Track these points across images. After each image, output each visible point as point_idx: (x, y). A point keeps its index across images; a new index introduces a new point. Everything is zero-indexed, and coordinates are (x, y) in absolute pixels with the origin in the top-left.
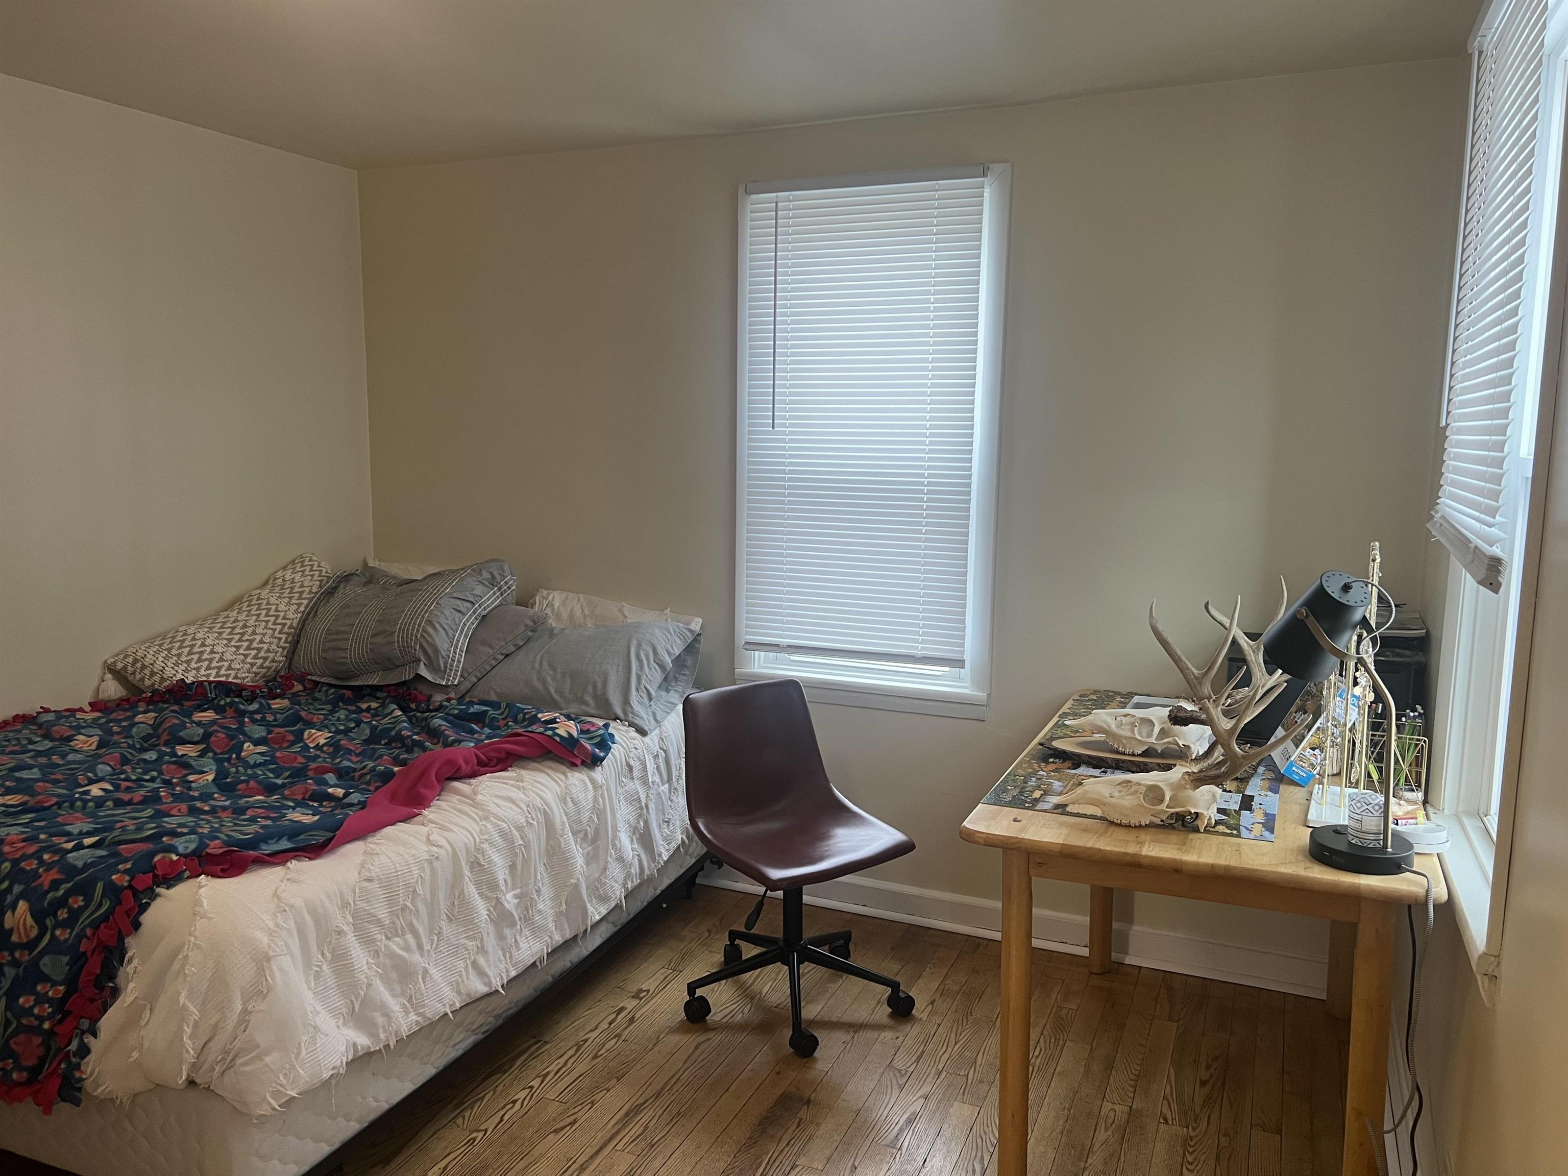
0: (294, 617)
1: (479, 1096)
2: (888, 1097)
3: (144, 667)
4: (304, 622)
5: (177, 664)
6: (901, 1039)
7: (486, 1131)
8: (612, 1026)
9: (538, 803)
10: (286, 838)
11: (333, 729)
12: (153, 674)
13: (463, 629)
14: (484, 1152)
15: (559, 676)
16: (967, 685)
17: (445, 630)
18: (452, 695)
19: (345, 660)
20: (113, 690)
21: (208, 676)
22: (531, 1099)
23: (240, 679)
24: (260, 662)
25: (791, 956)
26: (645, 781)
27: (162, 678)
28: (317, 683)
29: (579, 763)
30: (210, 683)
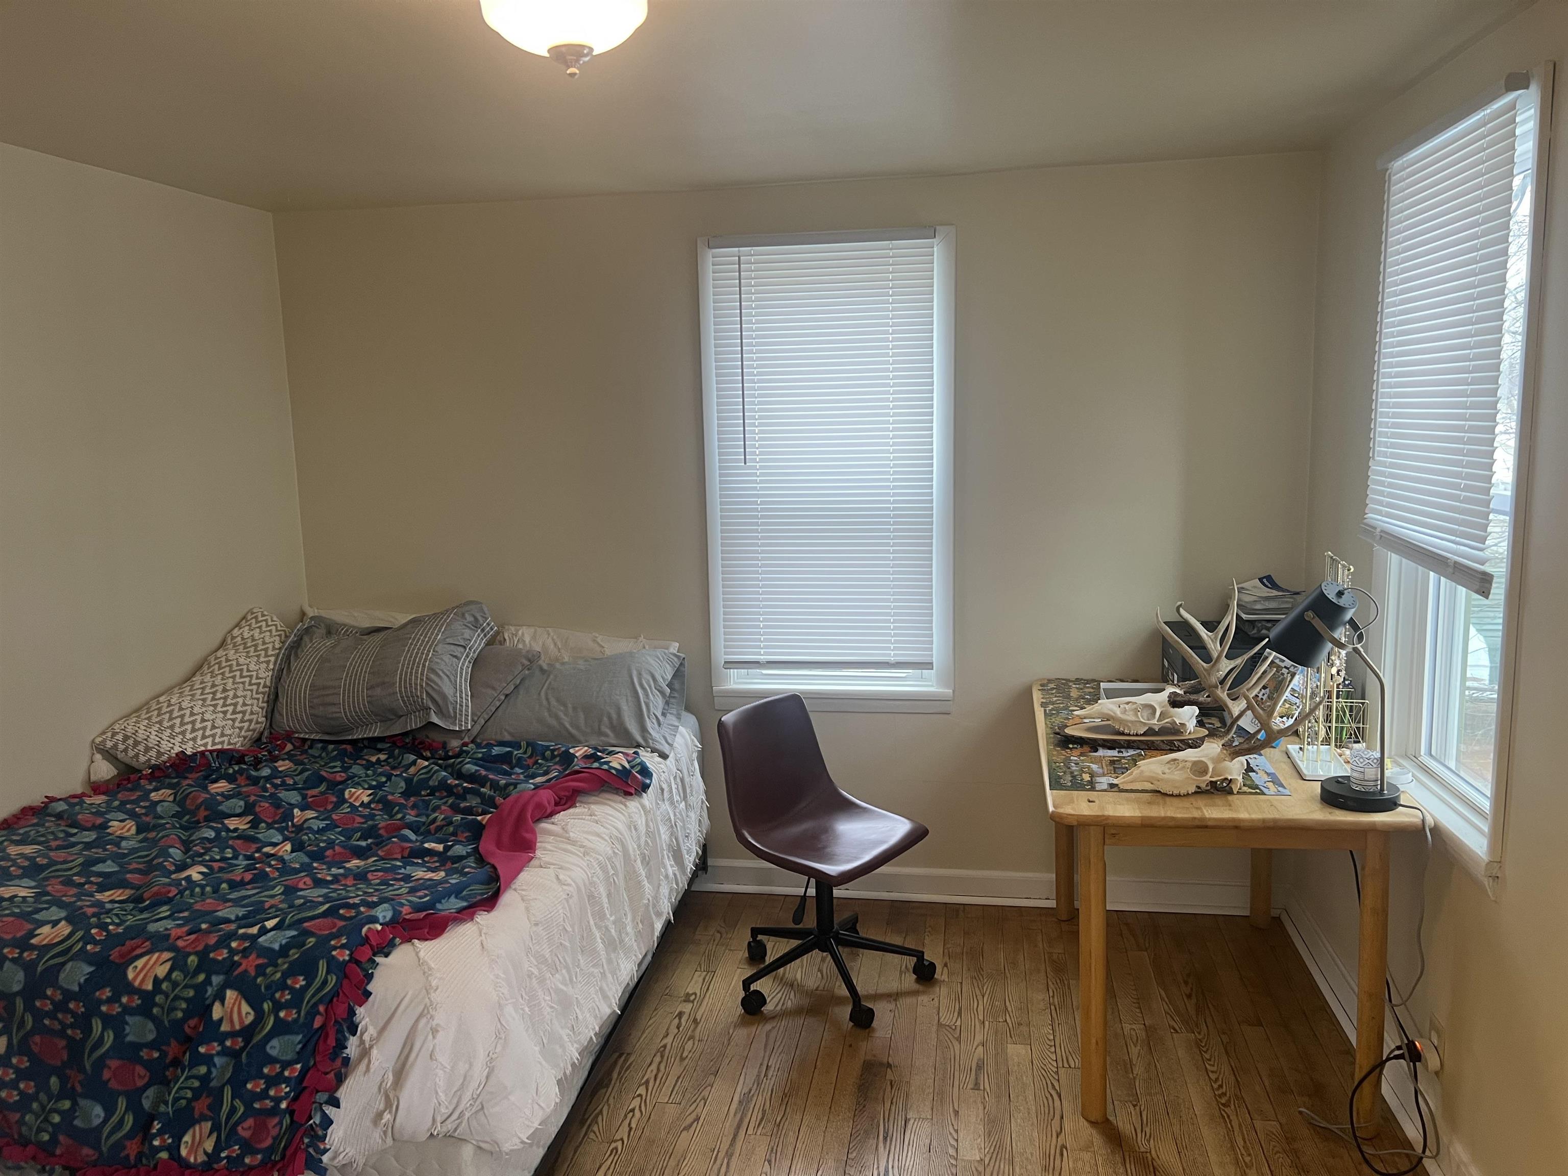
0: (265, 675)
2: (952, 1050)
3: (137, 743)
4: (278, 678)
5: (172, 737)
6: (936, 999)
7: (622, 1140)
8: (681, 1029)
9: (615, 833)
10: (453, 896)
11: (366, 786)
12: (147, 749)
13: (461, 673)
14: (632, 1158)
15: (570, 710)
16: (930, 683)
17: (448, 676)
18: (466, 740)
19: (338, 715)
20: (104, 770)
21: (205, 745)
22: (646, 1105)
23: (232, 744)
24: (246, 725)
25: (828, 943)
26: (672, 803)
27: (158, 752)
28: (304, 740)
29: (633, 791)
30: (211, 752)
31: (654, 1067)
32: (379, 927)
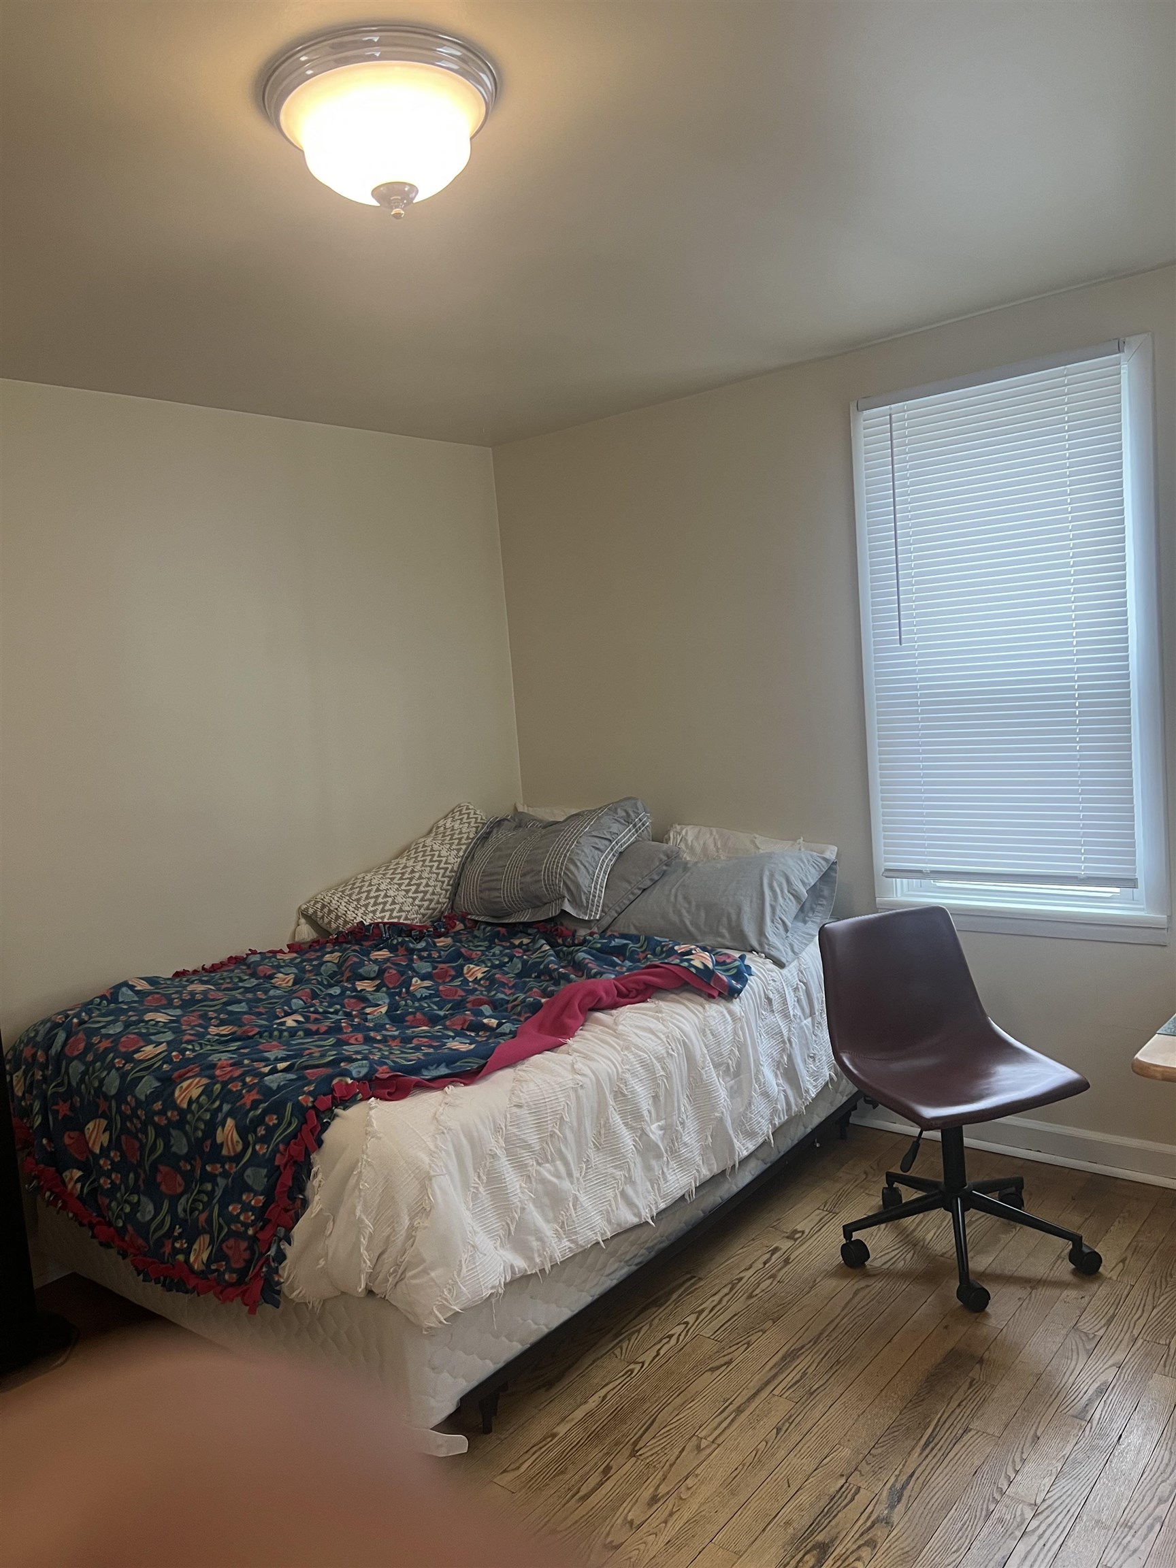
0: (454, 861)
1: (636, 1328)
2: (1074, 1363)
3: (330, 911)
4: (463, 866)
5: (357, 908)
6: (1087, 1299)
7: (643, 1363)
8: (767, 1266)
9: (677, 1033)
10: (443, 1065)
11: (489, 965)
12: (338, 917)
13: (602, 865)
14: (641, 1384)
15: (693, 909)
17: (585, 867)
18: (596, 930)
19: (498, 900)
20: (306, 933)
21: (383, 918)
22: (686, 1335)
23: (409, 919)
24: (426, 904)
25: (954, 1202)
26: (786, 1015)
27: (345, 921)
28: (476, 922)
29: (716, 994)
30: (385, 924)
31: (717, 1298)
32: (350, 1081)
